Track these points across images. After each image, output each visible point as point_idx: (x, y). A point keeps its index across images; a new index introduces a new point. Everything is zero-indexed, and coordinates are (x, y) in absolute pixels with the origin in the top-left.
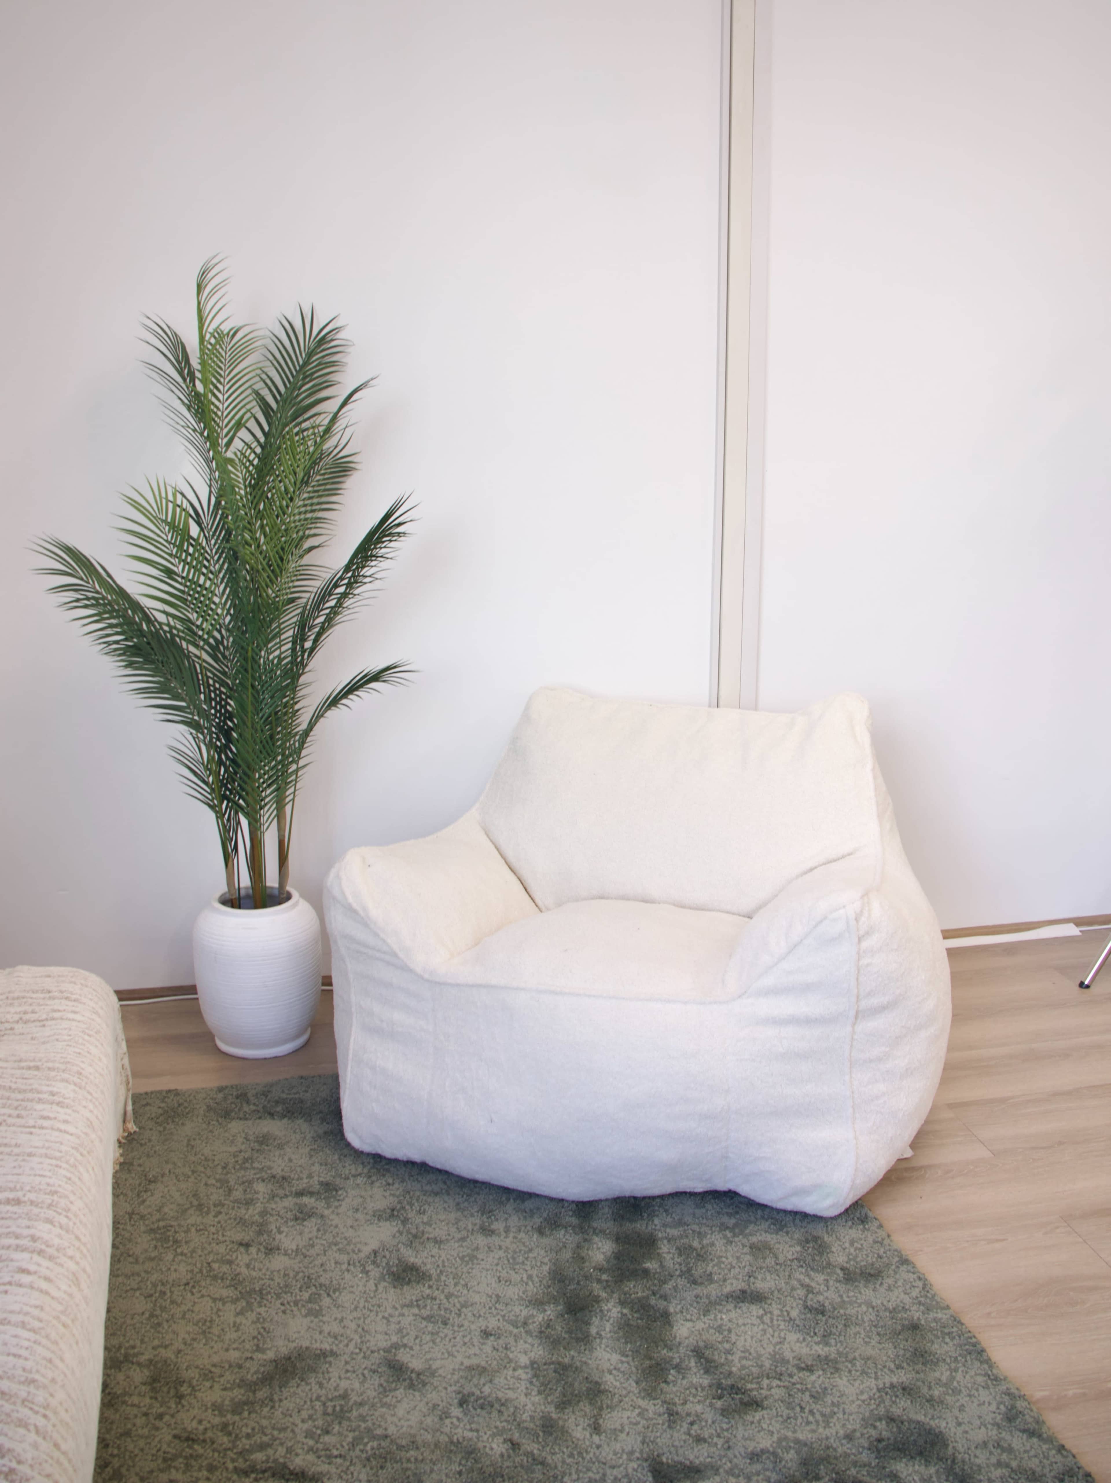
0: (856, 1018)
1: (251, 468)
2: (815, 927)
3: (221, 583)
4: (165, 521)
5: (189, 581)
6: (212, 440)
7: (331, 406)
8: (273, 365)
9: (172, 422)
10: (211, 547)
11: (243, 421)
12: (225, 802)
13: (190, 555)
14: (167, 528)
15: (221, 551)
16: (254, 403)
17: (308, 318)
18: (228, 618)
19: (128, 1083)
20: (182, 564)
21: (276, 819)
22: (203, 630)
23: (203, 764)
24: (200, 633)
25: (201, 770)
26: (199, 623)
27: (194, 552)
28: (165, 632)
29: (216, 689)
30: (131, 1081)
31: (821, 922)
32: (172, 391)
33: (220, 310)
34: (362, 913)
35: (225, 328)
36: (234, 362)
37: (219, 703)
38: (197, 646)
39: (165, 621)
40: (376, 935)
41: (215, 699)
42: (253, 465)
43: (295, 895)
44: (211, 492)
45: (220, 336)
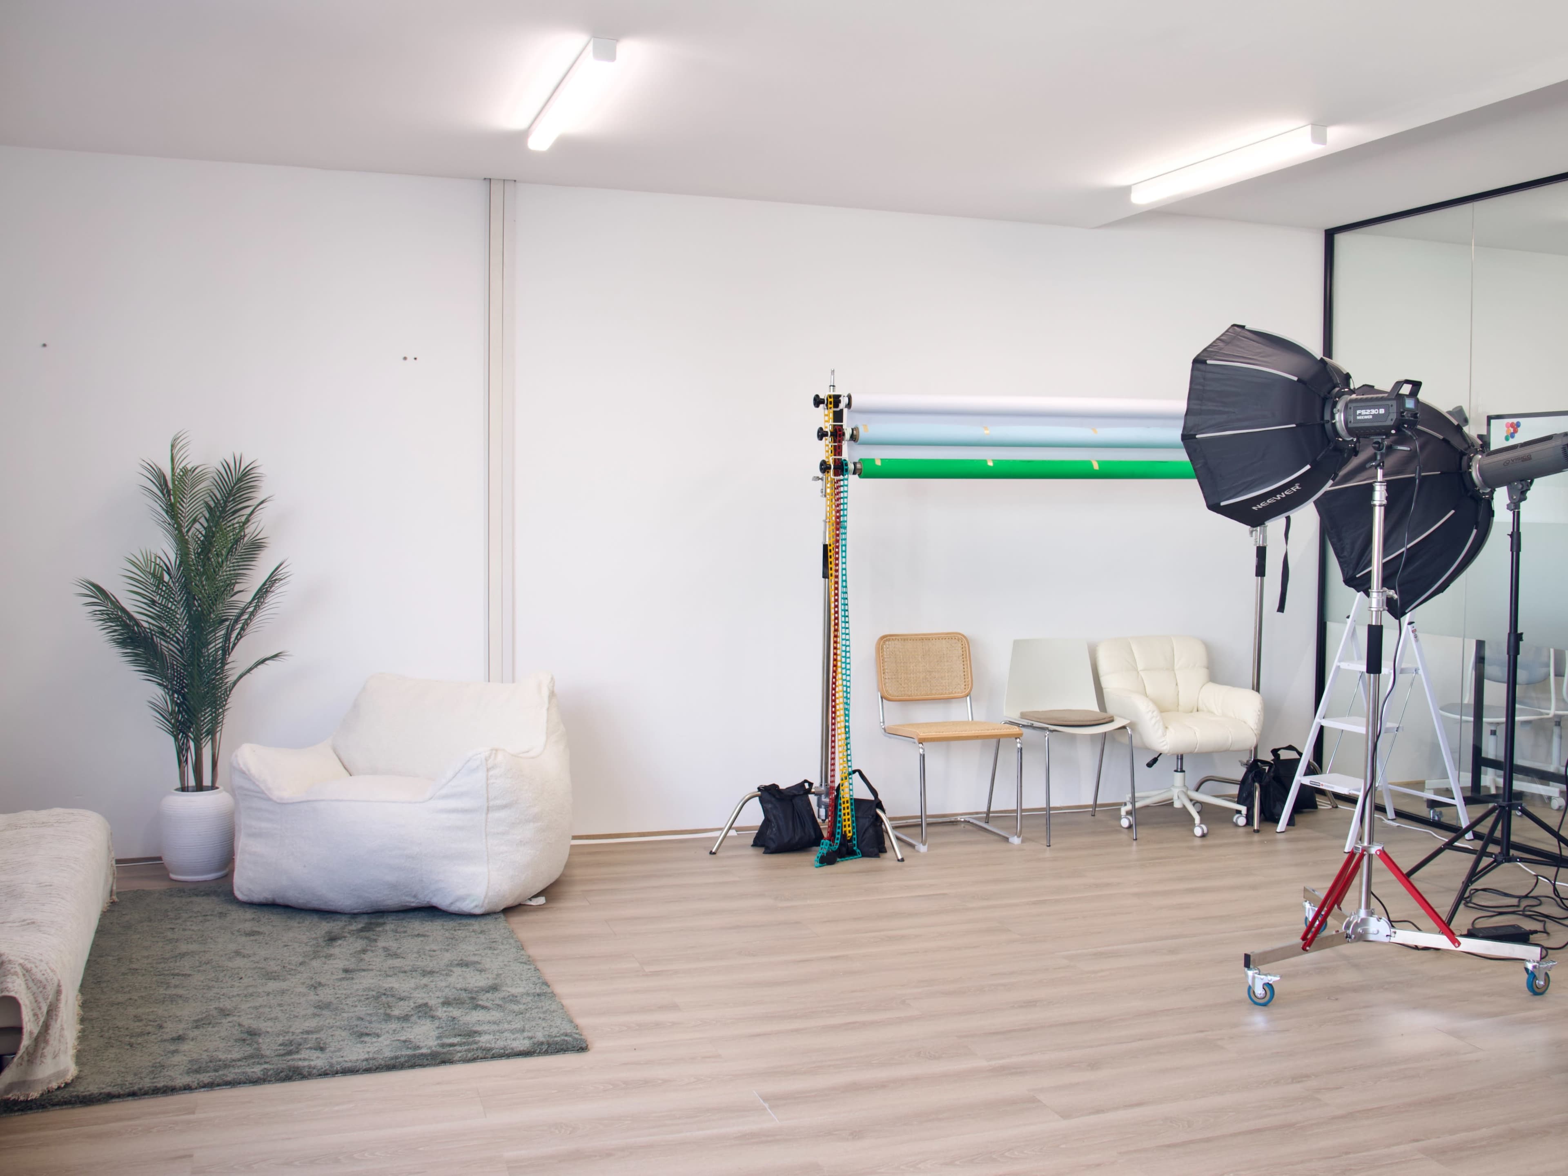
0: (488, 810)
1: (199, 542)
2: (466, 763)
3: (182, 607)
4: (150, 573)
5: (162, 605)
6: (179, 529)
7: (248, 511)
8: (217, 488)
9: (155, 519)
10: (176, 588)
11: (197, 519)
12: (181, 734)
13: (163, 591)
14: (150, 576)
15: (181, 590)
16: (205, 509)
17: (237, 461)
18: (185, 626)
19: (114, 874)
20: (158, 596)
21: (210, 741)
22: (170, 633)
23: (168, 712)
24: (168, 634)
25: (167, 715)
26: (167, 629)
27: (166, 590)
28: (147, 632)
29: (178, 671)
30: (116, 873)
31: (469, 761)
32: (156, 502)
33: (183, 460)
34: (247, 772)
35: (189, 467)
36: (194, 486)
37: (179, 678)
38: (166, 642)
39: (148, 627)
40: (254, 783)
41: (177, 676)
42: (200, 540)
43: (221, 788)
44: (177, 557)
45: (185, 471)
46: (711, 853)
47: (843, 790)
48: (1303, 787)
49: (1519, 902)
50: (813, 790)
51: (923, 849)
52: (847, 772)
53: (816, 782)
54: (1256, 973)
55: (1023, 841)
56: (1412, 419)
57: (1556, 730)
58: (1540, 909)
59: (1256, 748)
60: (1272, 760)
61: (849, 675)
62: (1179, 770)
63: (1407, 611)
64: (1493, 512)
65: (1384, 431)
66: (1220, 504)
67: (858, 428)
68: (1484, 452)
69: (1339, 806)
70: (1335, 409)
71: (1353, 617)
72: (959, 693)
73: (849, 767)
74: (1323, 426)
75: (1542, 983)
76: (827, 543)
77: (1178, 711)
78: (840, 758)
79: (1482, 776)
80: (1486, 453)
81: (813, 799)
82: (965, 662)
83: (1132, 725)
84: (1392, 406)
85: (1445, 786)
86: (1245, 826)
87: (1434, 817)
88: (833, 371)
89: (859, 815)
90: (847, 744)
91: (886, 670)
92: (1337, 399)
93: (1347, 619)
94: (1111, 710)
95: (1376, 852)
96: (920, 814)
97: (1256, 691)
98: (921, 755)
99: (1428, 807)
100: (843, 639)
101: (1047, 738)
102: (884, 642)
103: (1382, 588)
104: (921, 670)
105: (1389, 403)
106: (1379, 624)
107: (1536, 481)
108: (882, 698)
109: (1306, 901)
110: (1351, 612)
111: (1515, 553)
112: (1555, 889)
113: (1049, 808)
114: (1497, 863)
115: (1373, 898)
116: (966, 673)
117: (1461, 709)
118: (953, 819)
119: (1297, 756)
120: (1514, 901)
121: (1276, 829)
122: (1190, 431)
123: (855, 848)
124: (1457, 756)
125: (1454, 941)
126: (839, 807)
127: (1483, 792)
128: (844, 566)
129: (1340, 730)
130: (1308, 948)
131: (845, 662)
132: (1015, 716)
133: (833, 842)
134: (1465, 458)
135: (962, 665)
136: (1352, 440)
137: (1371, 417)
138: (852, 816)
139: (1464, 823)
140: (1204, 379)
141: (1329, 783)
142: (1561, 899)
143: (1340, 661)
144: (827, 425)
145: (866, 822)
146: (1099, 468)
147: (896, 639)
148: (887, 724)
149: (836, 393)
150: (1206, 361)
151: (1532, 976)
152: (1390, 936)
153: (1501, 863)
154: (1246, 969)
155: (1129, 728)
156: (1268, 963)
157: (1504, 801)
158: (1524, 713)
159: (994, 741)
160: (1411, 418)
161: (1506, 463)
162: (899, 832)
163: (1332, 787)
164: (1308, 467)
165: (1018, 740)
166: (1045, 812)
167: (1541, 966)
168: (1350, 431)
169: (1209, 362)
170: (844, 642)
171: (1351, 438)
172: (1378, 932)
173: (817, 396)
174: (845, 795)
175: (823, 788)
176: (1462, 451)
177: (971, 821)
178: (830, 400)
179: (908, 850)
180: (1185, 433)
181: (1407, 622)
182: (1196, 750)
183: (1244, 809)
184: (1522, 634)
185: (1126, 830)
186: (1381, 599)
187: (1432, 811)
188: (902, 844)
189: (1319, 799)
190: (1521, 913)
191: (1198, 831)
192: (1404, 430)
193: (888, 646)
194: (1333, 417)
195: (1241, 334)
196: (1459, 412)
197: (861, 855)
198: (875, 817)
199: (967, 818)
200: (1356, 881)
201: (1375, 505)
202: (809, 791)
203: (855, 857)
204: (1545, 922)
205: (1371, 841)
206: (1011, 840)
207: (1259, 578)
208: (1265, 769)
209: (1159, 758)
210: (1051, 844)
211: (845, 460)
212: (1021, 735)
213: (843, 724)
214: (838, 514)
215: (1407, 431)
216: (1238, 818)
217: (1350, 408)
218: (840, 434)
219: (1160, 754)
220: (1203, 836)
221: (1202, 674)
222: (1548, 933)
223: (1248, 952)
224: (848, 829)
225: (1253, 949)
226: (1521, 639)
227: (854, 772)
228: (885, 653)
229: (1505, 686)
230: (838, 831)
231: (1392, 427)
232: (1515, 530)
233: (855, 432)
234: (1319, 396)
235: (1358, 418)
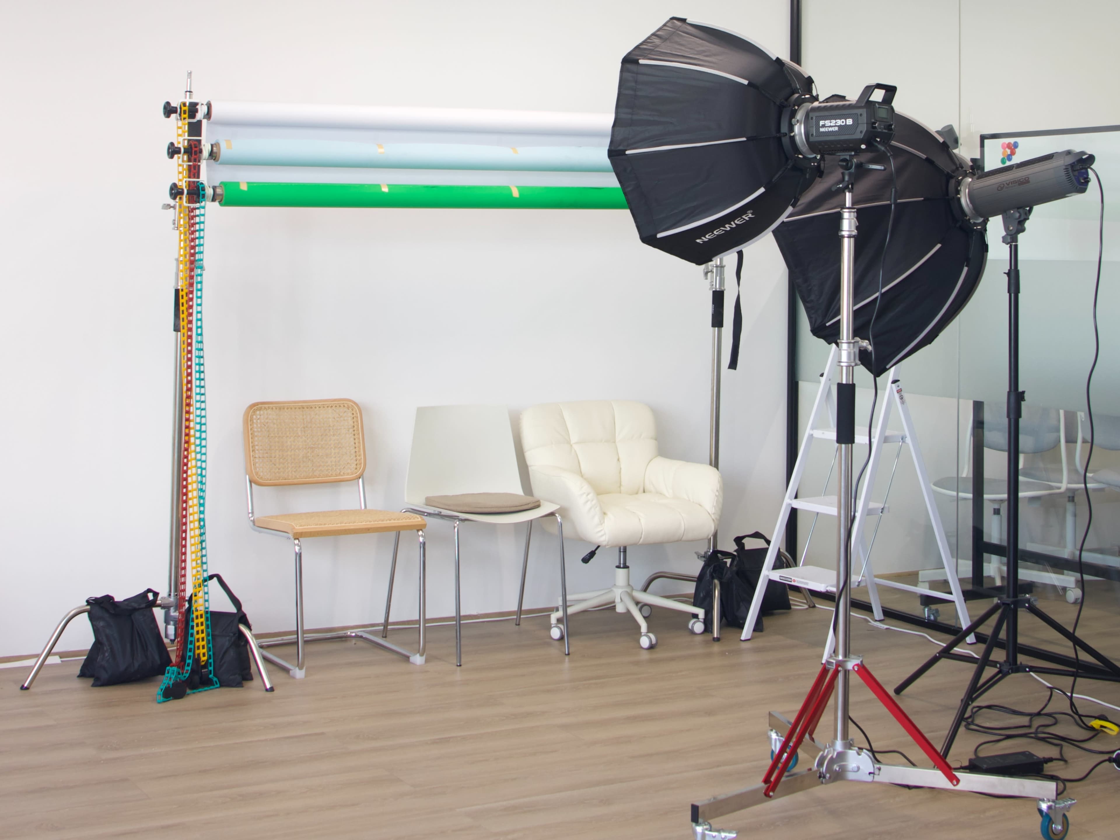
46: (23, 688)
47: (196, 601)
48: (771, 584)
49: (1031, 721)
50: (159, 602)
51: (299, 674)
52: (202, 579)
53: (163, 590)
54: (706, 829)
55: (427, 661)
56: (886, 131)
57: (1070, 507)
58: (1057, 730)
59: (715, 536)
60: (735, 551)
61: (205, 454)
62: (622, 566)
63: (888, 367)
64: (987, 246)
65: (852, 146)
66: (656, 235)
67: (219, 144)
68: (974, 175)
69: (817, 605)
70: (793, 120)
71: (827, 375)
72: (348, 474)
73: (205, 571)
74: (779, 140)
75: (1059, 827)
76: (179, 288)
77: (620, 493)
78: (193, 560)
79: (985, 565)
80: (977, 176)
81: (159, 613)
82: (356, 436)
83: (563, 511)
84: (861, 115)
85: (941, 578)
86: (703, 633)
87: (929, 616)
88: (190, 73)
89: (217, 633)
90: (202, 542)
91: (257, 447)
92: (796, 107)
93: (821, 378)
94: (538, 492)
95: (853, 668)
96: (296, 629)
97: (715, 467)
98: (296, 554)
99: (922, 604)
100: (197, 409)
101: (456, 529)
102: (254, 412)
103: (853, 338)
104: (301, 447)
105: (859, 111)
106: (851, 383)
107: (1036, 208)
108: (251, 482)
109: (772, 730)
110: (824, 370)
111: (1013, 295)
112: (1072, 704)
113: (459, 617)
114: (1002, 674)
115: (851, 725)
116: (357, 450)
117: (957, 484)
118: (341, 633)
119: (765, 545)
120: (1024, 720)
121: (740, 637)
122: (619, 145)
123: (211, 676)
124: (954, 540)
125: (953, 779)
126: (191, 624)
127: (986, 585)
128: (199, 316)
129: (814, 512)
130: (771, 794)
131: (200, 438)
132: (418, 501)
133: (183, 668)
134: (953, 182)
135: (352, 439)
136: (816, 157)
137: (836, 129)
138: (208, 635)
139: (965, 624)
140: (636, 82)
141: (803, 578)
142: (1080, 716)
143: (812, 428)
144: (181, 139)
145: (225, 642)
146: (520, 195)
147: (269, 408)
148: (257, 515)
149: (194, 100)
150: (638, 60)
151: (1047, 818)
152: (873, 773)
153: (1007, 674)
154: (694, 824)
155: (560, 515)
156: (722, 814)
157: (1008, 597)
158: (1030, 486)
159: (393, 534)
160: (884, 131)
161: (1001, 187)
162: (271, 653)
163: (807, 584)
164: (762, 190)
165: (420, 533)
166: (455, 623)
167: (1057, 806)
168: (813, 146)
169: (641, 62)
170: (198, 412)
171: (814, 155)
172: (859, 768)
173: (168, 103)
174: (199, 606)
175: (172, 599)
176: (948, 173)
177: (365, 635)
178: (183, 108)
179: (281, 677)
180: (613, 148)
181: (890, 380)
182: (641, 540)
183: (701, 612)
184: (1023, 392)
185: (557, 643)
186: (852, 351)
187: (926, 610)
188: (271, 667)
189: (793, 597)
190: (1033, 735)
191: (645, 642)
192: (876, 144)
193: (258, 417)
194: (791, 128)
195: (681, 29)
196: (949, 132)
197: (218, 685)
198: (237, 635)
199: (359, 632)
200: (831, 702)
201: (843, 237)
202: (153, 604)
203: (212, 687)
204: (1061, 746)
205: (846, 655)
206: (412, 659)
207: (716, 328)
208: (726, 562)
209: (596, 552)
210: (462, 664)
211: (202, 183)
212: (424, 526)
213: (196, 517)
214: (192, 251)
215: (879, 146)
216: (694, 623)
217: (812, 118)
218: (196, 151)
219: (599, 547)
220: (652, 647)
221: (649, 446)
222: (1065, 761)
223: (696, 803)
224: (202, 651)
225: (701, 798)
226: (1023, 399)
227: (211, 577)
228: (255, 425)
229: (1006, 454)
230: (189, 654)
231: (862, 141)
232: (1013, 268)
233: (214, 148)
234: (775, 103)
235: (822, 130)
